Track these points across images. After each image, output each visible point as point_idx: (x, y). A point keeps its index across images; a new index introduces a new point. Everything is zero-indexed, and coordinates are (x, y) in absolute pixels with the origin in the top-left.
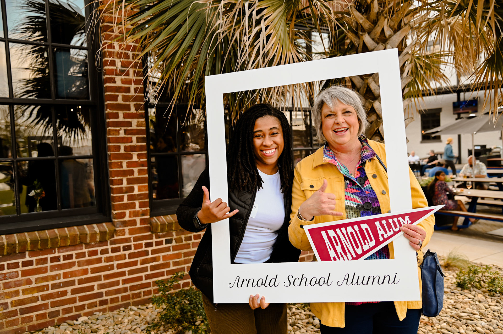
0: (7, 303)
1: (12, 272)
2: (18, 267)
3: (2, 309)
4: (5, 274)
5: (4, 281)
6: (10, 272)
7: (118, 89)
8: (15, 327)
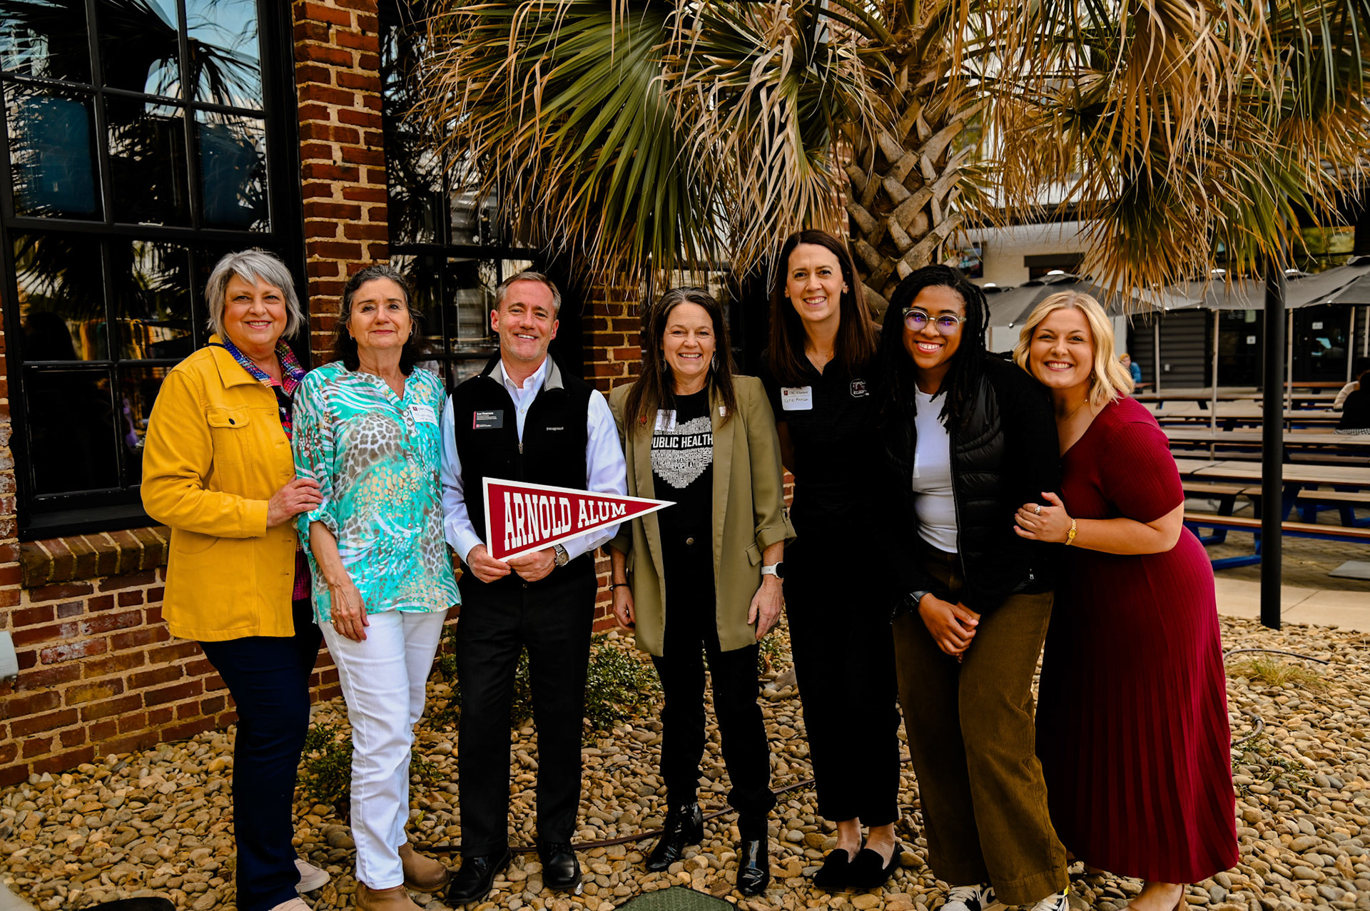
0: (120, 680)
1: (130, 613)
2: (141, 602)
3: (111, 692)
4: (116, 616)
5: (113, 633)
6: (126, 613)
7: (336, 211)
8: (137, 732)
